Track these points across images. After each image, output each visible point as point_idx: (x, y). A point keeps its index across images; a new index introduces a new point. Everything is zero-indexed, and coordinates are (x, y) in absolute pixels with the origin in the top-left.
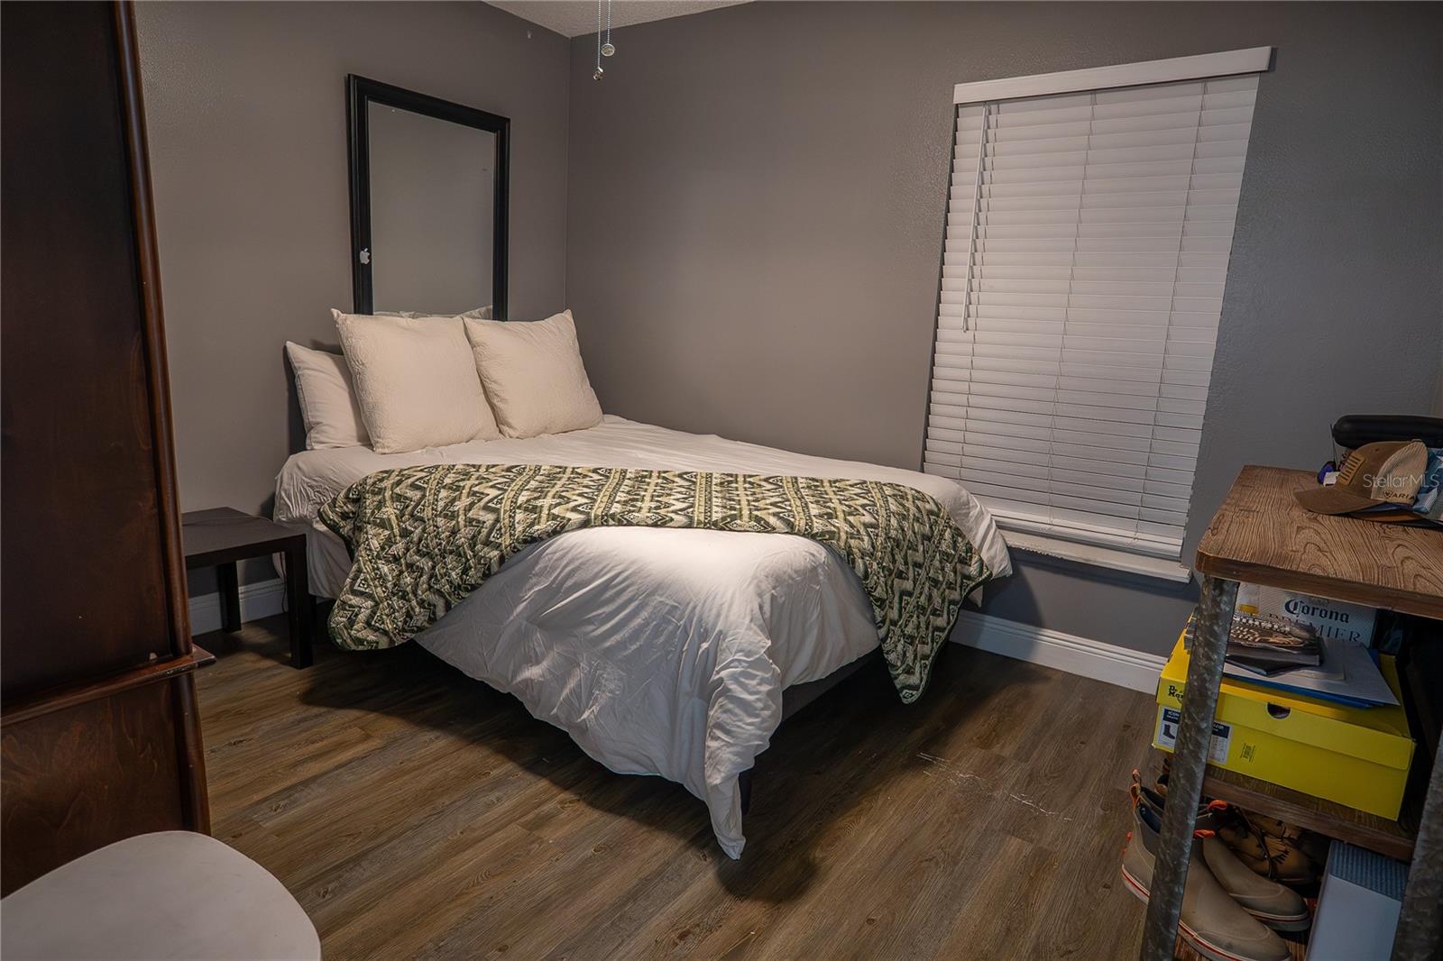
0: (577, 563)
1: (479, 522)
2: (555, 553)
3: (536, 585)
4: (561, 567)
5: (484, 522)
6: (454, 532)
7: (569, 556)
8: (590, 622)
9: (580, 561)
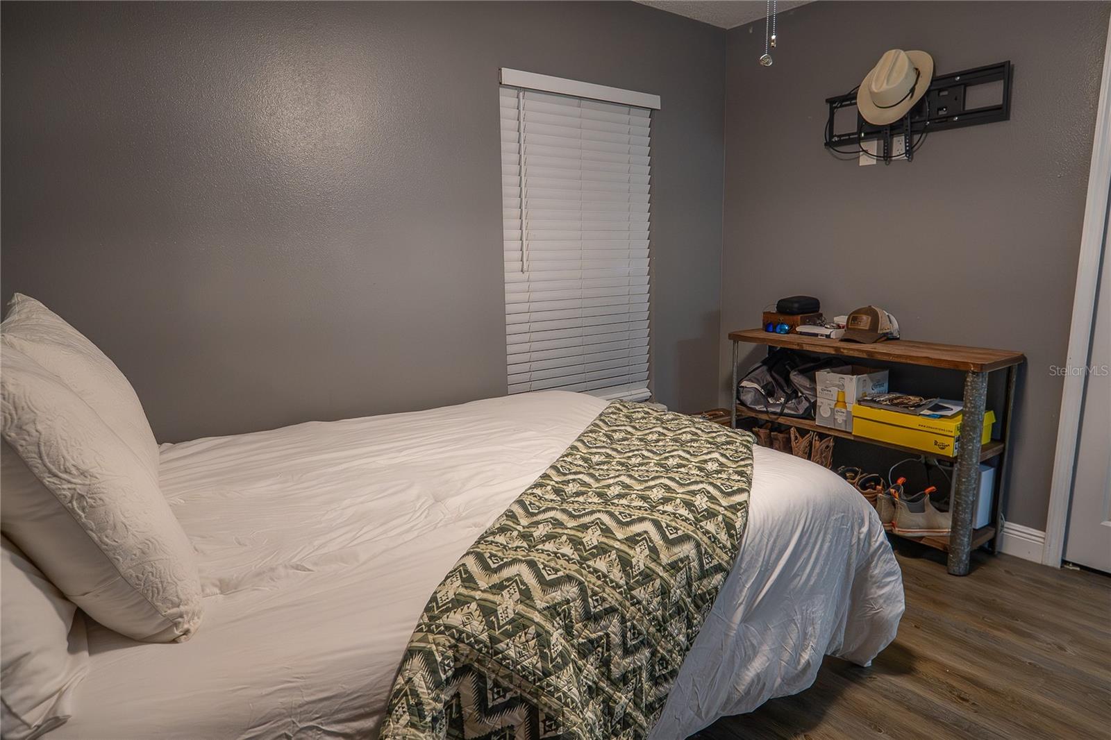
0: (774, 534)
1: (682, 560)
2: (754, 538)
3: (746, 581)
4: (764, 547)
5: (688, 556)
6: (665, 592)
7: (767, 532)
8: (796, 575)
9: (776, 530)
